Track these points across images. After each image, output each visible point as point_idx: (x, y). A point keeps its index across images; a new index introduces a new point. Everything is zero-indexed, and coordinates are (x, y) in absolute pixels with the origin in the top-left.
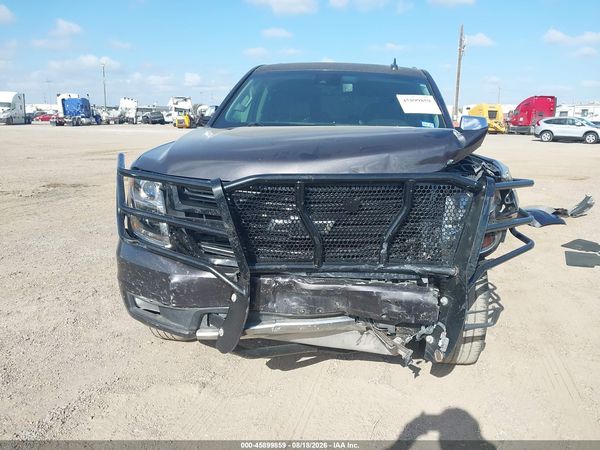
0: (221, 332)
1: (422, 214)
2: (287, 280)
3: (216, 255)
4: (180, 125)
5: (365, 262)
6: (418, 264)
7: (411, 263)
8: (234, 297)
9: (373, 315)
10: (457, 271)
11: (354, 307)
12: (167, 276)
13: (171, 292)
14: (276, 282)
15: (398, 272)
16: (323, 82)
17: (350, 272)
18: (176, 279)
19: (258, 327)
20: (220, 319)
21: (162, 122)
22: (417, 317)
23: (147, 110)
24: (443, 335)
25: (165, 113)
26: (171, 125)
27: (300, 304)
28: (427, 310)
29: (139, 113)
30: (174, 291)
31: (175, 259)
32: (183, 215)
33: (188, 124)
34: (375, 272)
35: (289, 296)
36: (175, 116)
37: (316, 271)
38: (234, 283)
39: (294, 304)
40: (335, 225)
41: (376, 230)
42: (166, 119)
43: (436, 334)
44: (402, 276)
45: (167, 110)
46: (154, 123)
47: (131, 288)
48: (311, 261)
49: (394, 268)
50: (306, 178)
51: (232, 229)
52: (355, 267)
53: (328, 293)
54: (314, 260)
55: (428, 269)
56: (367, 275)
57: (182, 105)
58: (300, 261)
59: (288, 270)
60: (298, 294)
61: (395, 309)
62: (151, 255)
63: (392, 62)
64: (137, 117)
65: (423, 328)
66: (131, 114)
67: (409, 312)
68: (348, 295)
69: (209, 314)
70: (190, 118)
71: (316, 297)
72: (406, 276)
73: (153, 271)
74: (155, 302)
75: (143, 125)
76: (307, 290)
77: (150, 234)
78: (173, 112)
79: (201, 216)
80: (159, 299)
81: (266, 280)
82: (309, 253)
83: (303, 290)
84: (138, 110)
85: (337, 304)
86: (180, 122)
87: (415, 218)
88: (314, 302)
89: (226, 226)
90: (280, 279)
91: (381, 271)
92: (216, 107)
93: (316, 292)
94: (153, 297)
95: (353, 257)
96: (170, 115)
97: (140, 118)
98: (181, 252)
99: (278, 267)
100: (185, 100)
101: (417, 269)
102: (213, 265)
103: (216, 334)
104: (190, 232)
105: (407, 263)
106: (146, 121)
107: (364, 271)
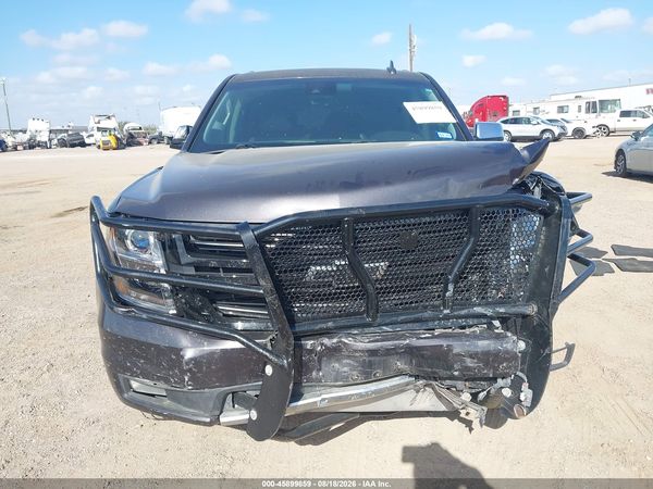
0: (254, 415)
1: (490, 245)
2: (335, 340)
3: (237, 317)
4: (106, 147)
5: (425, 307)
6: (488, 304)
7: (479, 305)
8: (269, 370)
9: (442, 373)
10: (536, 309)
11: (419, 365)
12: (178, 351)
13: (183, 372)
14: (322, 344)
15: (466, 317)
16: (316, 91)
17: (410, 322)
18: (189, 354)
19: (300, 403)
20: (249, 397)
21: (83, 145)
22: (496, 369)
23: (61, 131)
24: (525, 386)
25: (84, 134)
26: (94, 147)
27: (353, 368)
28: (506, 360)
29: (53, 136)
30: (190, 370)
31: (185, 329)
32: (192, 271)
33: (114, 145)
34: (440, 319)
35: (338, 360)
36: (99, 137)
37: (369, 325)
38: (268, 351)
39: (346, 369)
40: (389, 266)
41: (438, 268)
42: (87, 141)
43: (516, 386)
44: (471, 322)
45: (86, 131)
46: (73, 146)
47: (126, 370)
48: (362, 314)
49: (463, 312)
50: (356, 212)
51: (270, 285)
52: (416, 316)
53: (389, 352)
54: (367, 311)
55: (502, 310)
56: (430, 325)
57: (105, 124)
58: (349, 315)
59: (336, 328)
60: (349, 357)
61: (469, 362)
62: (152, 325)
63: (389, 66)
64: (50, 140)
65: (499, 380)
66: (44, 137)
67: (487, 364)
68: (411, 351)
69: (233, 393)
70: (117, 139)
71: (372, 359)
72: (476, 321)
73: (157, 347)
74: (161, 384)
75: (59, 149)
76: (362, 351)
77: (143, 297)
78: (95, 132)
79: (216, 269)
80: (167, 381)
81: (309, 344)
82: (358, 305)
83: (356, 351)
84: (51, 132)
85: (398, 363)
86: (105, 143)
87: (482, 250)
88: (371, 364)
89: (262, 282)
90: (326, 341)
91: (447, 318)
92: (188, 127)
93: (373, 352)
94: (159, 379)
95: (411, 303)
96: (92, 135)
97: (55, 142)
98: (192, 318)
99: (324, 326)
100: (109, 118)
101: (489, 312)
102: (237, 331)
103: (247, 417)
104: (202, 291)
105: (475, 305)
106: (63, 144)
107: (426, 321)
